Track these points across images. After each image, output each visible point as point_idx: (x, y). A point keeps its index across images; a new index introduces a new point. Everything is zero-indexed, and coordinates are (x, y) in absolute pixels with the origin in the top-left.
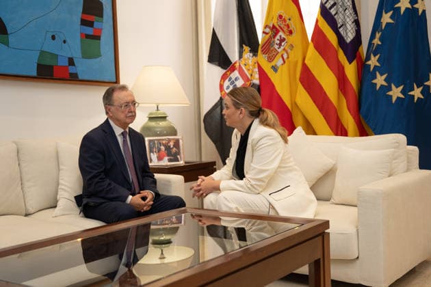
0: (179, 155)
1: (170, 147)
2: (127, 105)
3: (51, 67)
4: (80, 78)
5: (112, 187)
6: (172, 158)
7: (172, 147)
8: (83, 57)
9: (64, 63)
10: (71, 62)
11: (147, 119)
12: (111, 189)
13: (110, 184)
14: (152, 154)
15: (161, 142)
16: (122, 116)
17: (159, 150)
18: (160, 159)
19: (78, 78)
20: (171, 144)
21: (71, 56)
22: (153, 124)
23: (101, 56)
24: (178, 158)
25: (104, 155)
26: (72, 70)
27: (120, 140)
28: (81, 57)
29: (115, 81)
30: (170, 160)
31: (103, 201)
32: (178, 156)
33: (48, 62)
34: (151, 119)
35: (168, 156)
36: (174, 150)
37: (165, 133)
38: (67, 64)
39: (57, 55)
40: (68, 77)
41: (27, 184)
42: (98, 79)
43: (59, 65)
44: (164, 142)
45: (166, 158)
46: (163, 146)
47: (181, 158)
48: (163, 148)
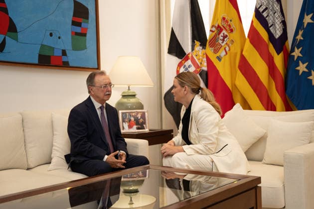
1: (138, 118)
2: (106, 86)
3: (49, 57)
4: (71, 65)
5: (92, 148)
6: (139, 126)
7: (139, 118)
8: (73, 50)
9: (59, 53)
10: (64, 53)
11: (121, 96)
14: (124, 123)
15: (131, 114)
16: (101, 95)
17: (130, 120)
19: (68, 65)
20: (139, 116)
21: (64, 49)
22: (125, 100)
23: (86, 48)
24: (144, 127)
25: (87, 124)
26: (64, 59)
27: (99, 112)
28: (71, 49)
29: (96, 67)
30: (138, 128)
31: (86, 159)
32: (144, 125)
33: (47, 53)
34: (124, 96)
35: (137, 125)
36: (141, 120)
37: (134, 107)
38: (61, 55)
39: (54, 48)
40: (61, 64)
41: (29, 145)
42: (84, 66)
43: (55, 55)
44: (133, 114)
45: (135, 127)
46: (133, 117)
47: (146, 126)
48: (132, 119)
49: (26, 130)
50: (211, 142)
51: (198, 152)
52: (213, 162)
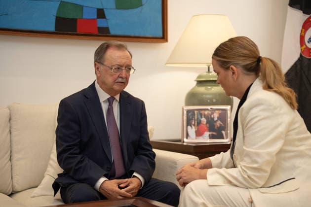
0: (224, 130)
1: (213, 119)
3: (74, 21)
4: (112, 32)
5: (83, 165)
6: (214, 133)
7: (216, 119)
8: (117, 8)
9: (91, 15)
10: (101, 14)
11: (196, 83)
12: (81, 167)
13: (80, 162)
14: (189, 127)
15: (202, 112)
16: (110, 80)
17: (199, 123)
18: (199, 134)
19: (109, 33)
20: (216, 116)
21: (101, 8)
22: (202, 89)
23: (142, 5)
24: (222, 135)
25: (80, 125)
26: (101, 23)
27: (105, 107)
28: (115, 7)
29: (161, 35)
30: (212, 137)
32: (223, 132)
33: (71, 15)
34: (200, 83)
35: (210, 131)
36: (219, 123)
37: (214, 100)
38: (95, 17)
39: (83, 6)
40: (96, 32)
41: (16, 156)
42: (137, 35)
43: (84, 17)
44: (206, 113)
45: (207, 134)
46: (204, 117)
47: (227, 134)
48: (204, 120)
49: (14, 133)
50: (255, 166)
51: (230, 182)
52: (252, 202)
